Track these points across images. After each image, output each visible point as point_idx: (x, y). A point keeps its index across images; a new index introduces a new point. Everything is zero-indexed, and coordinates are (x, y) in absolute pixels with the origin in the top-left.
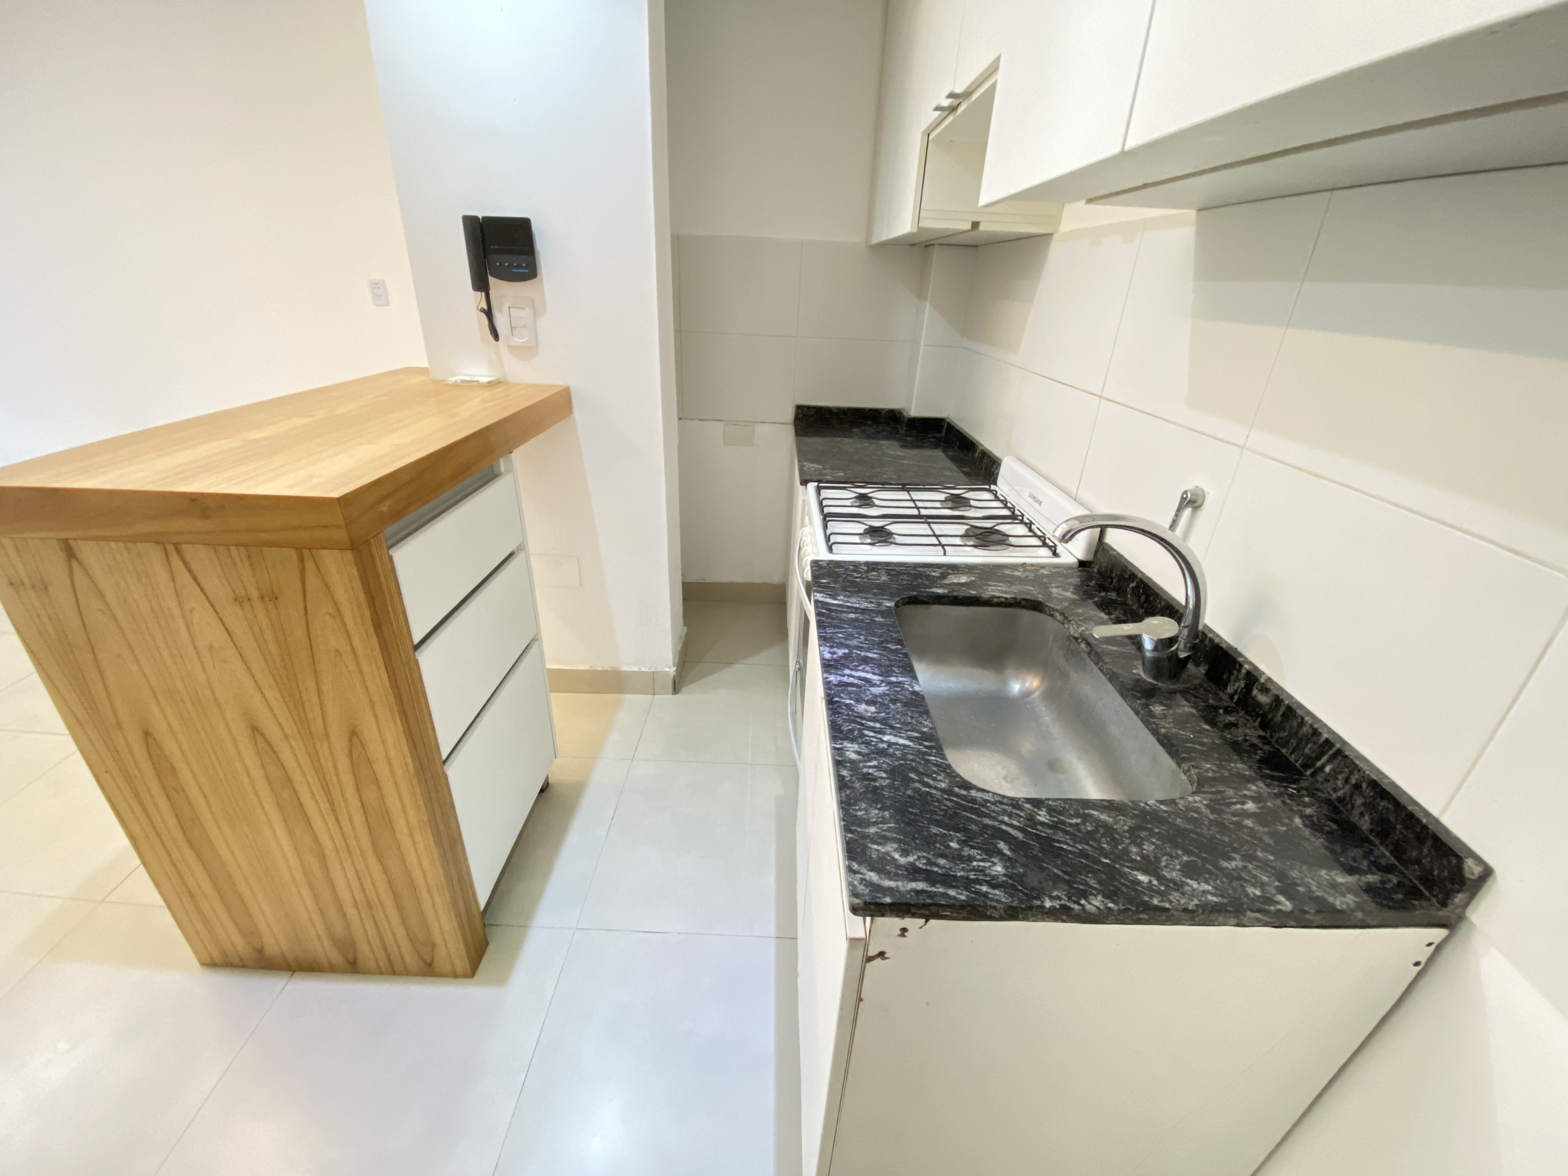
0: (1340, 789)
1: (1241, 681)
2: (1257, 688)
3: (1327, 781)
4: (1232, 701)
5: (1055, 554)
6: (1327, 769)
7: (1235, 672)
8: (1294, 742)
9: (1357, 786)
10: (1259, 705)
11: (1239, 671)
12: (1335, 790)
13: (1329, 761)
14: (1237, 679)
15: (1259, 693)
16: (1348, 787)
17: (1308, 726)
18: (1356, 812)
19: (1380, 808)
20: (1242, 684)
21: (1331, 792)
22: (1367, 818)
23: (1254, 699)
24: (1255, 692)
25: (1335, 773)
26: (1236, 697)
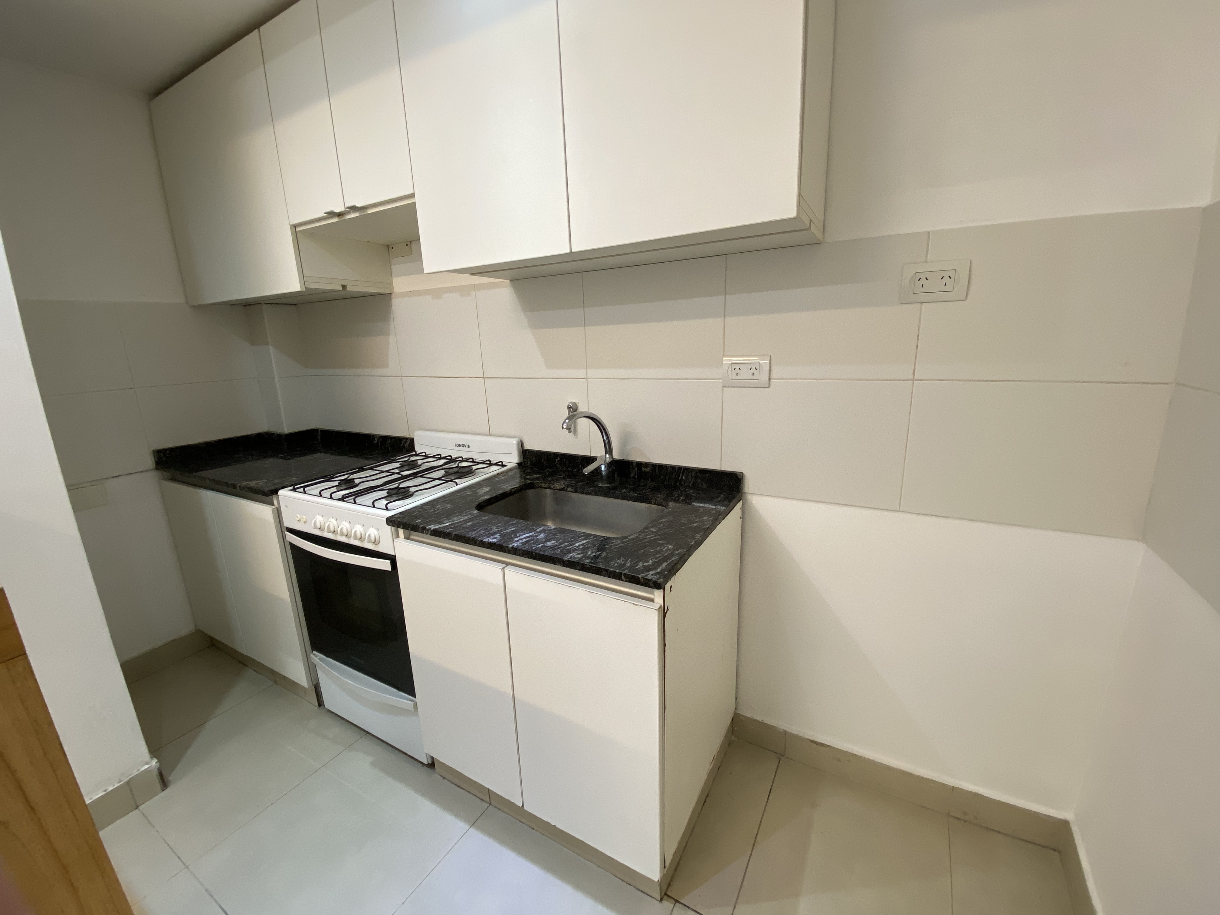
0: (691, 481)
1: (635, 469)
2: (643, 467)
3: (685, 482)
4: (635, 479)
5: (503, 466)
6: (684, 478)
7: (631, 467)
8: (667, 477)
9: (696, 476)
10: (648, 472)
11: (632, 465)
12: (690, 483)
13: (683, 475)
14: (633, 469)
15: (645, 468)
16: (693, 478)
17: (669, 468)
18: (700, 485)
19: (706, 477)
20: (636, 469)
21: (689, 485)
22: (704, 483)
23: (645, 472)
24: (643, 469)
25: (687, 478)
26: (636, 476)
